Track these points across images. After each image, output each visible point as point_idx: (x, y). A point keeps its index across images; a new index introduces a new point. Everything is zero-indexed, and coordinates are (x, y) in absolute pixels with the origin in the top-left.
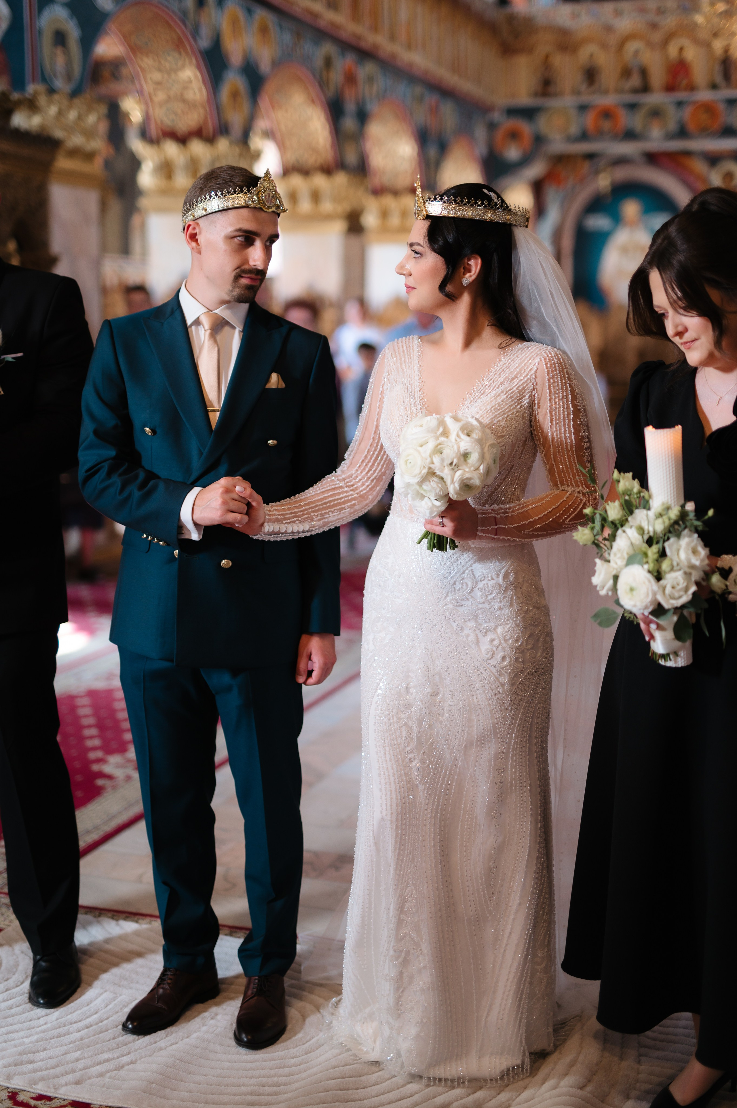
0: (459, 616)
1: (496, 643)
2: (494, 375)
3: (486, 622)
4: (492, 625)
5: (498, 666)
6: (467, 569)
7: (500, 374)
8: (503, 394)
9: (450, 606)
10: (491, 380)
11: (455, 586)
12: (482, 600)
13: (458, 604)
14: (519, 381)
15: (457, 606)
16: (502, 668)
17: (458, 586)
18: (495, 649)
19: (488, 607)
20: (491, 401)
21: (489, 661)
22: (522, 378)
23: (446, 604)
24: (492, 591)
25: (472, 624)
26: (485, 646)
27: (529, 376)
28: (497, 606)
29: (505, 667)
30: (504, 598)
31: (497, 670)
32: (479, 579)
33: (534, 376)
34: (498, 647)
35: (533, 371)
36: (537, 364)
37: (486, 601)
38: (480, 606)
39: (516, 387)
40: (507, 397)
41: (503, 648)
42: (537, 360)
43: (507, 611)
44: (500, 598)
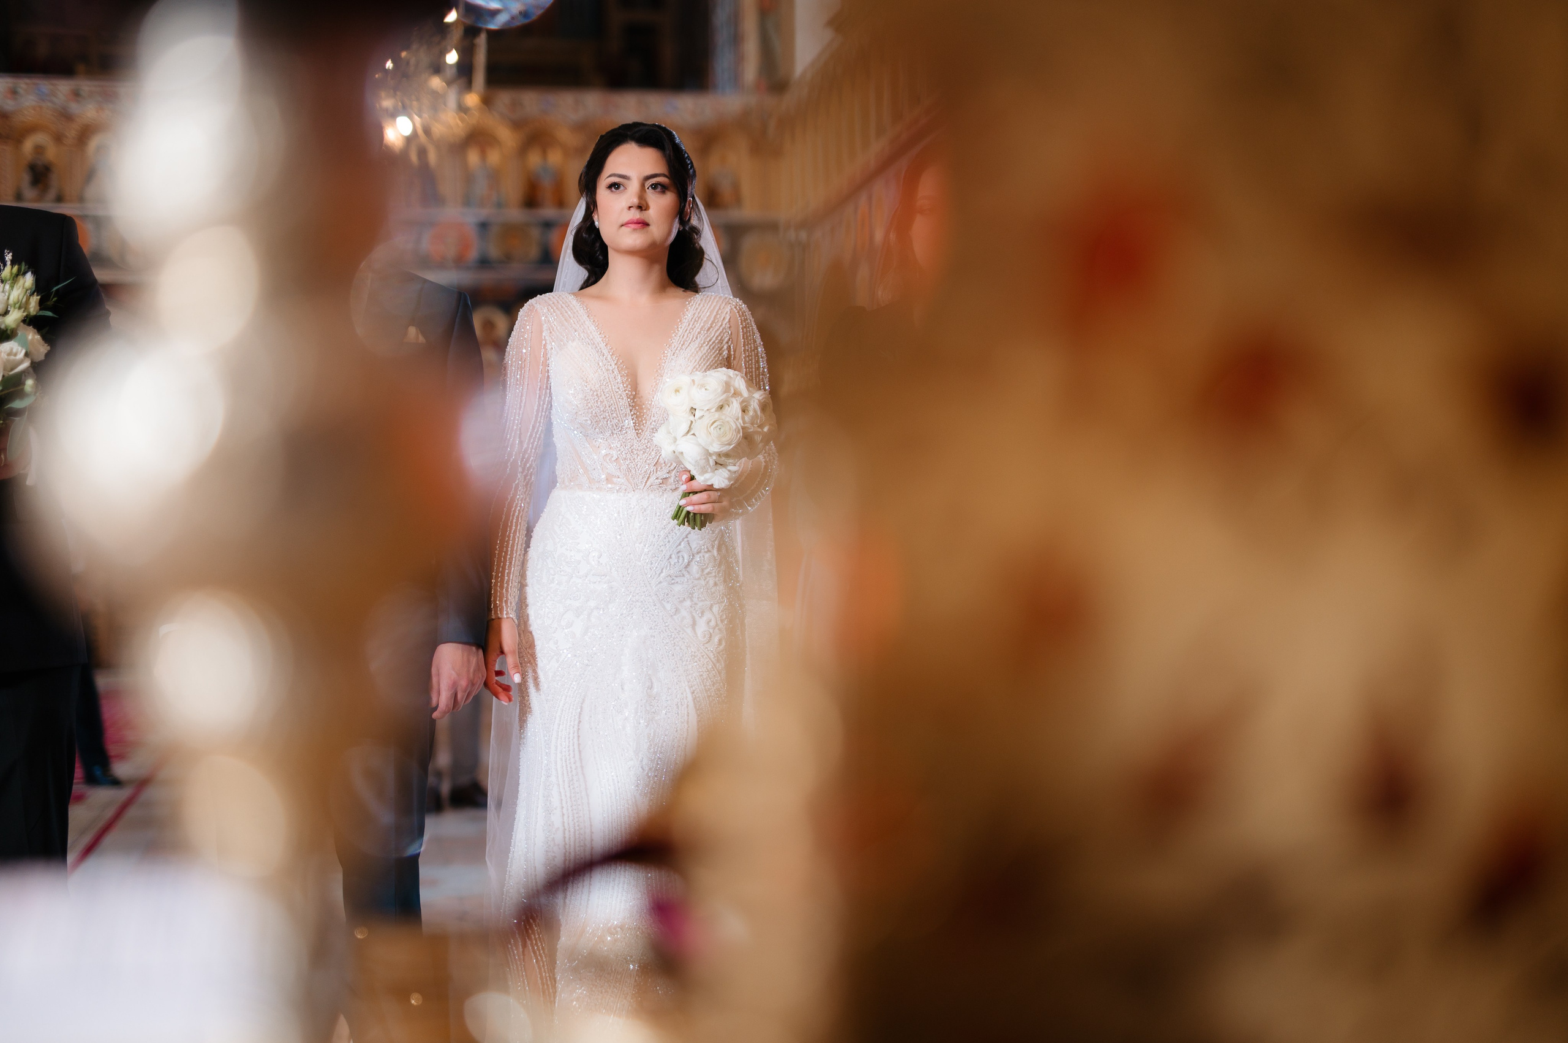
0: (674, 596)
1: (713, 623)
2: (689, 325)
3: (702, 601)
4: (708, 603)
5: (716, 651)
6: (683, 539)
7: (693, 324)
8: (705, 345)
9: (665, 584)
10: (687, 330)
11: (670, 560)
12: (697, 576)
13: (673, 582)
14: (716, 331)
15: (672, 584)
16: (719, 653)
17: (674, 560)
18: (711, 631)
19: (703, 582)
20: (697, 352)
21: (706, 645)
22: (717, 327)
23: (660, 582)
24: (708, 564)
25: (688, 603)
26: (702, 627)
27: (724, 326)
28: (711, 582)
29: (722, 651)
30: (719, 573)
31: (714, 655)
32: (695, 551)
33: (728, 325)
34: (714, 628)
35: (727, 320)
36: (729, 312)
37: (701, 575)
38: (696, 582)
39: (715, 337)
40: (710, 347)
41: (720, 630)
42: (728, 309)
43: (722, 587)
44: (715, 572)
